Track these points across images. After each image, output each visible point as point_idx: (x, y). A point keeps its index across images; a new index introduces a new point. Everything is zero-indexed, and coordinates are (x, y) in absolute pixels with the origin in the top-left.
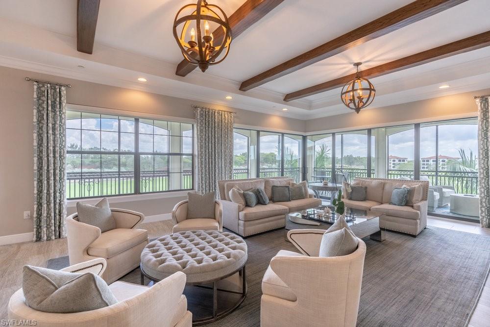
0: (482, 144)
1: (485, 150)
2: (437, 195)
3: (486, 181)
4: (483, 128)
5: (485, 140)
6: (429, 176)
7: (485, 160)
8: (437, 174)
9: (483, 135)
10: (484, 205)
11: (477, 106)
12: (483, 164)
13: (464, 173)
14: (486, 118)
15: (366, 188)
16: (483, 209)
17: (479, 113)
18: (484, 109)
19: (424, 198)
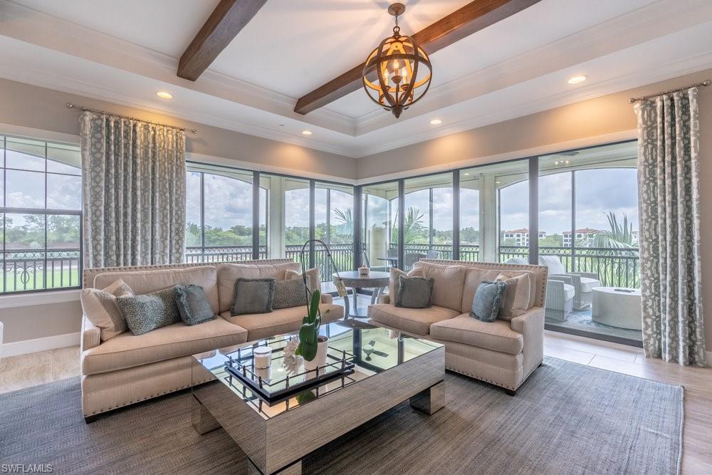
0: (646, 192)
1: (652, 203)
2: (570, 290)
3: (654, 265)
4: (646, 160)
5: (652, 184)
6: (561, 256)
7: (650, 223)
8: (573, 253)
9: (647, 173)
10: (651, 313)
11: (636, 116)
12: (648, 230)
13: (615, 250)
14: (653, 141)
15: (432, 281)
16: (649, 321)
17: (640, 131)
18: (649, 123)
19: (538, 303)
